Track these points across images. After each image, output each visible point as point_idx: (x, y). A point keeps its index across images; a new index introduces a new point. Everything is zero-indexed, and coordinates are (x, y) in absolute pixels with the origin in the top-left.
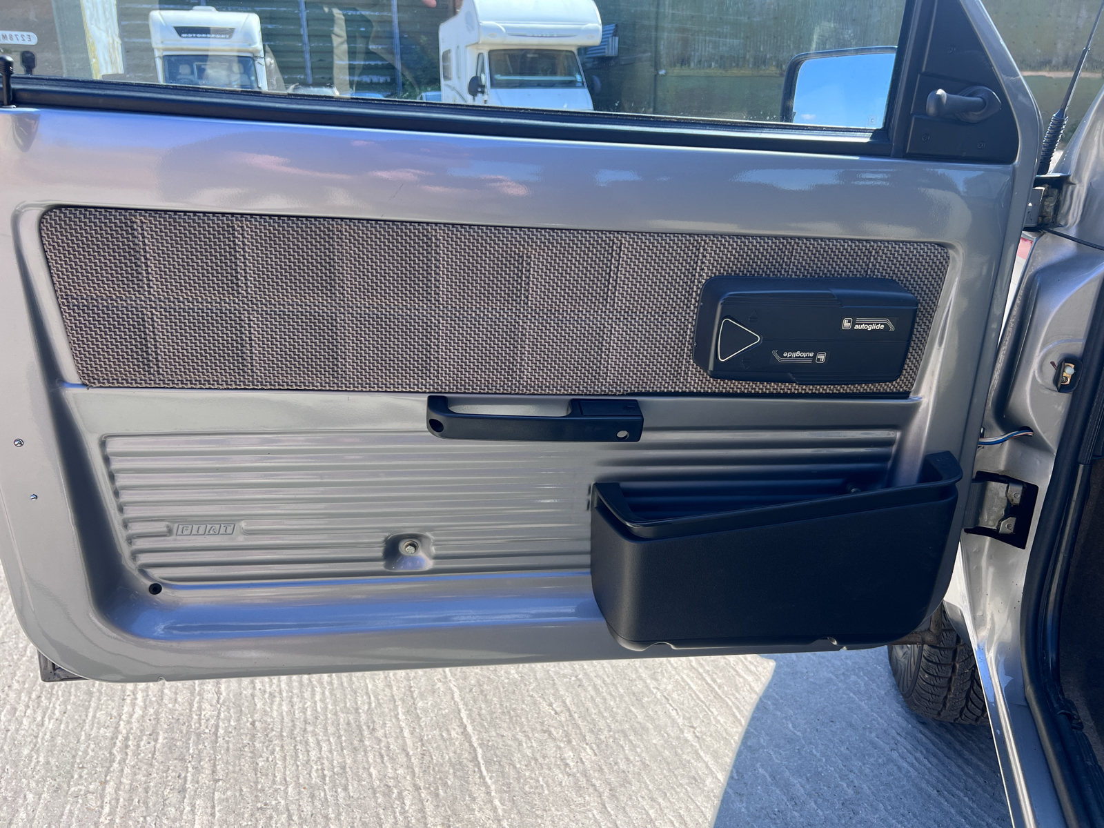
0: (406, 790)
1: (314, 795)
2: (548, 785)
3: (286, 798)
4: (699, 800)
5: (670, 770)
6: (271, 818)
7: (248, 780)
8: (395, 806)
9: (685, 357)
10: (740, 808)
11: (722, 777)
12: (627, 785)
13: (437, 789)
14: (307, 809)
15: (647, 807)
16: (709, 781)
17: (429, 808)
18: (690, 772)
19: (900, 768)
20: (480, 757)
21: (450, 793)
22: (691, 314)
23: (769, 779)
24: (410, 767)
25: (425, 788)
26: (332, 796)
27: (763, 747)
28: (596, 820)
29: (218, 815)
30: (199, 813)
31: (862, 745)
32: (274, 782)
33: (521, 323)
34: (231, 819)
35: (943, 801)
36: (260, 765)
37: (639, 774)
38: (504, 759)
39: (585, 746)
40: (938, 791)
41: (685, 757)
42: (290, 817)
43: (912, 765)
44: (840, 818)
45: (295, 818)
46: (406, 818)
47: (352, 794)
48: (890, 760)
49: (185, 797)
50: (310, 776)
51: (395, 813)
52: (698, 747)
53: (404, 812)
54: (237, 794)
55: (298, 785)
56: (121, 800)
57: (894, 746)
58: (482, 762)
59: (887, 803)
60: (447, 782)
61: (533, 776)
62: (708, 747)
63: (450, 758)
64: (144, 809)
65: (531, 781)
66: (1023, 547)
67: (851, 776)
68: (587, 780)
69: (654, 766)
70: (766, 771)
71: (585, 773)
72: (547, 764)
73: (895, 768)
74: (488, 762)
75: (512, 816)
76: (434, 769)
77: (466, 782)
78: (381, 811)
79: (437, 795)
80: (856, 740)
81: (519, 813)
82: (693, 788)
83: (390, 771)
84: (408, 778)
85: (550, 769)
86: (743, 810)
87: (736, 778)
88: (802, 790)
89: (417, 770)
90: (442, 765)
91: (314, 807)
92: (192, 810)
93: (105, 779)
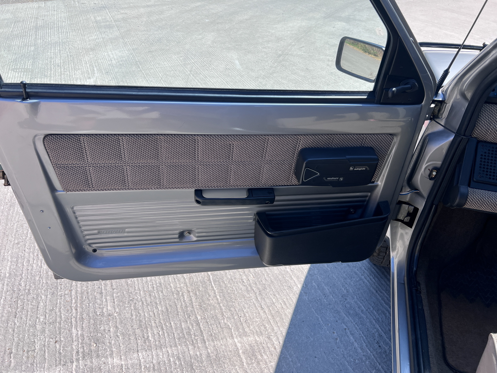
0: (184, 292)
1: (150, 295)
2: (237, 290)
3: (140, 296)
4: (291, 295)
5: (281, 284)
6: (136, 303)
7: (125, 289)
8: (181, 299)
9: (291, 174)
10: (306, 298)
11: (300, 286)
12: (265, 290)
13: (196, 292)
14: (149, 300)
15: (272, 298)
16: (295, 288)
17: (194, 300)
18: (288, 284)
19: (364, 282)
20: (211, 279)
21: (201, 294)
22: (294, 160)
23: (317, 287)
24: (185, 283)
25: (192, 292)
26: (157, 295)
27: (316, 274)
28: (254, 303)
29: (116, 303)
30: (109, 302)
31: (351, 273)
32: (135, 289)
33: (230, 166)
34: (121, 304)
35: (377, 295)
36: (129, 283)
37: (270, 285)
38: (220, 280)
39: (250, 274)
40: (376, 291)
41: (287, 278)
42: (143, 303)
43: (368, 281)
44: (340, 301)
45: (145, 303)
46: (185, 303)
47: (165, 294)
48: (361, 279)
49: (102, 296)
50: (148, 287)
51: (181, 301)
52: (292, 274)
53: (184, 301)
54: (122, 294)
55: (144, 291)
56: (79, 297)
57: (363, 274)
58: (212, 281)
59: (358, 296)
60: (199, 289)
61: (231, 286)
62: (295, 274)
63: (200, 279)
64: (88, 300)
65: (231, 288)
66: (411, 227)
67: (346, 286)
68: (251, 288)
69: (275, 282)
70: (316, 284)
71: (250, 285)
72: (236, 282)
73: (362, 282)
74: (215, 281)
75: (224, 302)
76: (194, 284)
77: (207, 289)
78: (176, 301)
79: (196, 294)
80: (350, 271)
81: (226, 301)
82: (289, 291)
83: (178, 285)
84: (185, 288)
85: (237, 283)
86: (307, 299)
87: (305, 287)
88: (328, 291)
89: (188, 284)
90: (197, 282)
91: (151, 299)
92: (106, 301)
93: (71, 289)
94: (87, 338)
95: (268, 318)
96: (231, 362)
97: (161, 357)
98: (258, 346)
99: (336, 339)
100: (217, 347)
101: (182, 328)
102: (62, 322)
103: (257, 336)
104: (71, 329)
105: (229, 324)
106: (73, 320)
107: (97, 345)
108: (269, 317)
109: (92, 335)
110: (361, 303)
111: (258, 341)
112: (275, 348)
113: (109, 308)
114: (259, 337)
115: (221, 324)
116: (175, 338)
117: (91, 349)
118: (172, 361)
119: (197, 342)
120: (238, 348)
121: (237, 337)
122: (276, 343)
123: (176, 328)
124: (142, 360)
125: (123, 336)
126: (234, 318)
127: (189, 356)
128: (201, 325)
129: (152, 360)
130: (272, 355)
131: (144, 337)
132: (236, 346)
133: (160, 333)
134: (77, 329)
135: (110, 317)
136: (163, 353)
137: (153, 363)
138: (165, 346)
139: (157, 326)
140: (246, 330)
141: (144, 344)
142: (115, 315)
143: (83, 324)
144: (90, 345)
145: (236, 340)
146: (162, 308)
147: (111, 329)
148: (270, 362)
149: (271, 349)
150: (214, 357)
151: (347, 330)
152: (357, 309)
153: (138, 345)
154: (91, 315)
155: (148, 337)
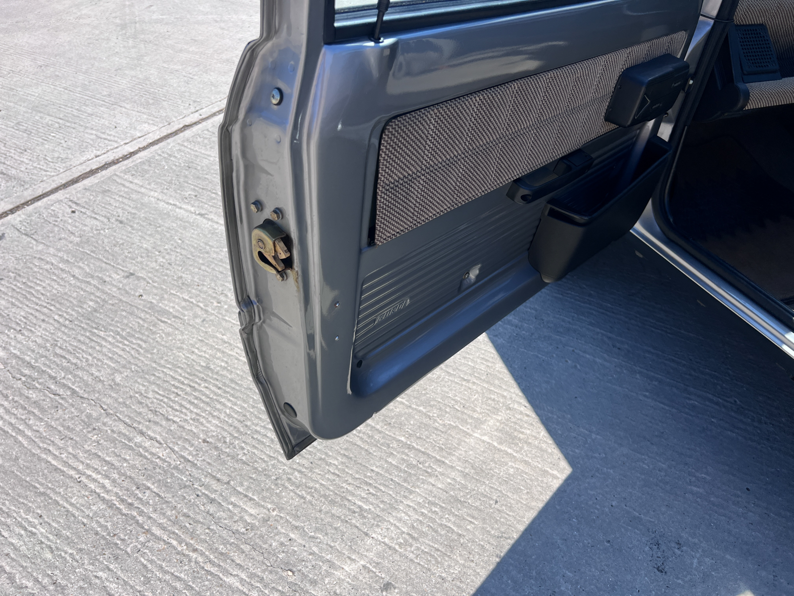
4: (483, 347)
10: (502, 342)
44: (539, 325)
59: (550, 309)
64: (200, 525)
92: (235, 505)
93: (145, 529)
94: (267, 573)
95: (485, 387)
96: (498, 462)
97: (406, 518)
98: (507, 425)
99: (576, 366)
100: (464, 457)
101: (395, 465)
102: (191, 583)
103: (495, 415)
104: (221, 582)
105: (449, 422)
106: (208, 567)
107: (294, 569)
108: (486, 385)
109: (269, 564)
110: (561, 315)
111: (501, 420)
112: (528, 416)
113: (252, 511)
114: (497, 414)
115: (439, 428)
116: (399, 484)
117: (291, 582)
118: (426, 512)
119: (433, 468)
120: (488, 443)
121: (474, 432)
122: (522, 409)
123: (387, 471)
124: (386, 540)
125: (322, 531)
126: (446, 412)
127: (441, 491)
128: (415, 446)
129: (399, 531)
130: (532, 424)
131: (354, 512)
132: (484, 442)
133: (371, 491)
134: (231, 575)
135: (268, 522)
136: (405, 513)
137: (404, 532)
138: (397, 502)
139: (357, 486)
140: (475, 417)
141: (365, 521)
142: (275, 513)
143: (233, 561)
144: (281, 578)
145: (476, 435)
146: (337, 460)
147: (292, 536)
148: (538, 433)
149: (524, 419)
150: (473, 471)
151: (576, 351)
152: (563, 323)
153: (357, 527)
154: (232, 541)
155: (360, 507)
